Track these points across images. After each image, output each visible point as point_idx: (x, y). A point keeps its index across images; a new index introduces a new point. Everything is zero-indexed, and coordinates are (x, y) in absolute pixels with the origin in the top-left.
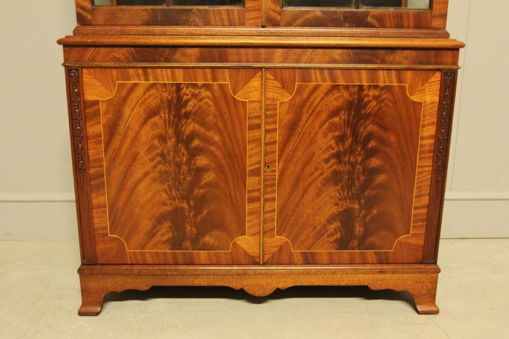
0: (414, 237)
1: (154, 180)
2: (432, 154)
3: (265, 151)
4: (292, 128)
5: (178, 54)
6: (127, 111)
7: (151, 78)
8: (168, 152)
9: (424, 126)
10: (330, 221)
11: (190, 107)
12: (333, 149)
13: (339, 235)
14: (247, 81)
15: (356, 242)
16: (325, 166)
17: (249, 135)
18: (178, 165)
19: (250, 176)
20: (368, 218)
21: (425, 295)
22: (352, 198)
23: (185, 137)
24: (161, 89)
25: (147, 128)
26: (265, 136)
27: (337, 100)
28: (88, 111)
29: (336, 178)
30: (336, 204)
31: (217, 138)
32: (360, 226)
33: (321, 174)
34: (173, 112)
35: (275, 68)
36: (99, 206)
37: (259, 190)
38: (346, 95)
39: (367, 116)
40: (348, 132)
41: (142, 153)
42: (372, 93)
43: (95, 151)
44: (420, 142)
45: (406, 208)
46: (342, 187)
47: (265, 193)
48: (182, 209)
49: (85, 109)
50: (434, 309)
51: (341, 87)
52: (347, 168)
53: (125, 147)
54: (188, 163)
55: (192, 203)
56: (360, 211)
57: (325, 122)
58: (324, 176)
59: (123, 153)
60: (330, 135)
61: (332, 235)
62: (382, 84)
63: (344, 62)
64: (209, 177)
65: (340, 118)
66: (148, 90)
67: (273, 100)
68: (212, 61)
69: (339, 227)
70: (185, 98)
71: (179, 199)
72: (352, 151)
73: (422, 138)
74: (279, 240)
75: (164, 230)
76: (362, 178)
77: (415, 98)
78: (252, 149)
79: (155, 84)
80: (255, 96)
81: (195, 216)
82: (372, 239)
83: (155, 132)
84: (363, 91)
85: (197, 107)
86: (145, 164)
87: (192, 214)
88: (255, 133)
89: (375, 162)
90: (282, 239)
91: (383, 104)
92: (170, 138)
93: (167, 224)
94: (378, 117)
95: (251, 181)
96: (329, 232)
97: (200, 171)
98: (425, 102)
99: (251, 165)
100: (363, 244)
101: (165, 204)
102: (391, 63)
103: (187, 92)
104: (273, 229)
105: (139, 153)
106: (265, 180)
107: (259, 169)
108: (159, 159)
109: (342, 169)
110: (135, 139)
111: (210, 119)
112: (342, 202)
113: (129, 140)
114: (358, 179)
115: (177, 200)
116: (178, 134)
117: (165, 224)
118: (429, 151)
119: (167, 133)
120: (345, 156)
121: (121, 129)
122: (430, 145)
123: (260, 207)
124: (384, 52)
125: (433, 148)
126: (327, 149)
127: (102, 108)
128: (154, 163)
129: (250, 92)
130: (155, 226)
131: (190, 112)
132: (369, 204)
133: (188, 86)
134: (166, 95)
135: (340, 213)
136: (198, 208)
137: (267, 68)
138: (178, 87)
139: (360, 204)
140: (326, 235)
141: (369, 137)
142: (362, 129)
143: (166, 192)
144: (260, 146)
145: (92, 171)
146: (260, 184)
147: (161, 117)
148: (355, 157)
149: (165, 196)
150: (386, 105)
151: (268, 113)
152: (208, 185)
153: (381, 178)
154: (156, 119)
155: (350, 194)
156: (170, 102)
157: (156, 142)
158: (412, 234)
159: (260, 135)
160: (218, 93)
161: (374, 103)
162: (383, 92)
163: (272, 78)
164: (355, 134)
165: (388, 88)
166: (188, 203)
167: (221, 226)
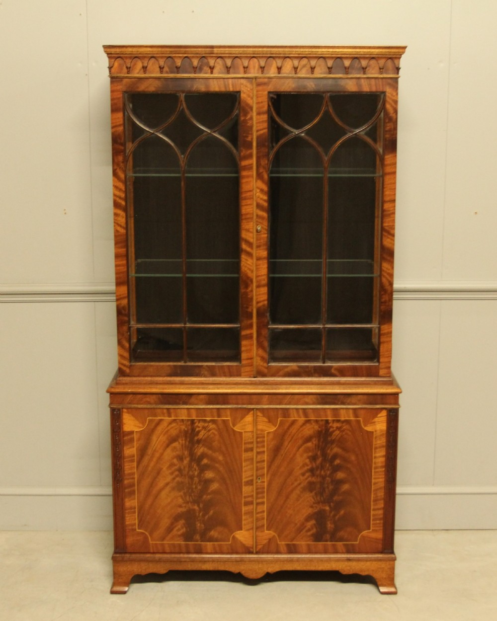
0: (375, 533)
1: (173, 489)
2: (384, 469)
3: (257, 467)
4: (276, 450)
5: (193, 399)
6: (154, 438)
7: (173, 415)
8: (184, 467)
9: (376, 448)
10: (308, 519)
11: (201, 435)
12: (307, 465)
13: (314, 530)
14: (242, 418)
15: (328, 536)
16: (302, 478)
17: (245, 455)
18: (192, 478)
19: (245, 485)
20: (337, 517)
21: (385, 578)
22: (324, 502)
23: (197, 457)
24: (179, 423)
25: (169, 450)
26: (256, 457)
27: (309, 430)
28: (126, 438)
29: (311, 487)
30: (312, 507)
31: (221, 458)
32: (330, 523)
33: (300, 484)
34: (188, 440)
35: (263, 409)
36: (131, 508)
37: (252, 496)
38: (316, 427)
39: (332, 442)
40: (319, 453)
41: (164, 469)
42: (335, 425)
43: (129, 468)
44: (374, 461)
45: (366, 511)
46: (316, 494)
47: (257, 498)
48: (194, 510)
49: (123, 437)
50: (394, 590)
51: (312, 422)
52: (319, 479)
53: (152, 464)
54: (199, 475)
55: (201, 505)
56: (330, 512)
57: (301, 446)
58: (302, 485)
59: (150, 468)
60: (305, 455)
61: (309, 530)
62: (343, 419)
63: (314, 404)
64: (215, 486)
65: (312, 443)
66: (170, 423)
67: (262, 430)
68: (218, 404)
69: (315, 524)
70: (197, 429)
71: (191, 503)
72: (322, 467)
73: (375, 457)
74: (267, 534)
75: (179, 526)
76: (331, 487)
77: (369, 428)
78: (247, 466)
79: (175, 420)
80: (249, 428)
81: (204, 516)
82: (341, 534)
83: (174, 453)
84: (329, 423)
85: (206, 436)
86: (166, 477)
87: (201, 514)
88: (249, 454)
89: (340, 475)
90: (270, 534)
91: (344, 433)
92: (185, 458)
93: (182, 522)
94: (341, 442)
95: (246, 490)
96: (307, 528)
97: (208, 482)
98: (375, 431)
99: (246, 478)
100: (333, 538)
101: (180, 506)
102: (349, 404)
103: (199, 425)
104: (263, 526)
105: (162, 469)
106: (257, 489)
107: (252, 480)
108: (177, 473)
109: (315, 481)
110: (160, 458)
111: (215, 444)
112: (316, 505)
113: (155, 460)
114: (328, 487)
116: (192, 454)
117: (181, 521)
118: (382, 467)
119: (184, 454)
120: (317, 470)
121: (150, 451)
122: (382, 462)
123: (253, 509)
124: (343, 396)
125: (384, 464)
126: (304, 466)
127: (135, 436)
128: (174, 476)
129: (245, 425)
130: (172, 524)
131: (201, 439)
132: (338, 506)
133: (199, 421)
134: (183, 427)
135: (315, 513)
136: (206, 509)
137: (256, 409)
138: (193, 422)
139: (330, 506)
140: (304, 531)
141: (335, 456)
142: (329, 451)
143: (181, 497)
144: (252, 464)
145: (126, 482)
146: (253, 491)
147: (179, 443)
148: (325, 472)
149: (180, 501)
150: (346, 434)
151: (258, 440)
152: (214, 492)
153: (346, 487)
154: (175, 444)
155: (322, 498)
156: (186, 432)
157: (175, 461)
158: (373, 530)
159: (253, 455)
160: (221, 426)
161: (337, 432)
162: (344, 424)
163: (261, 415)
164: (324, 455)
165: (347, 422)
166: (198, 506)
167: (223, 523)
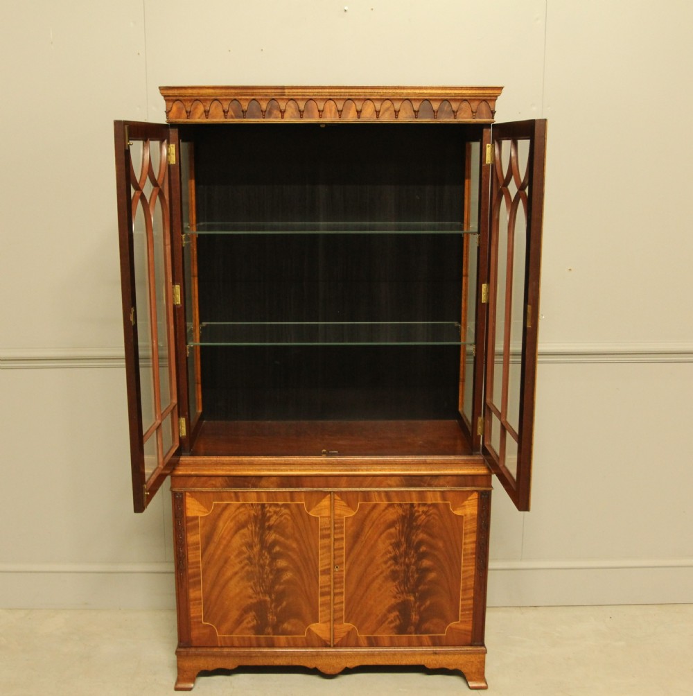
0: (463, 624)
1: (242, 579)
2: (474, 556)
3: (334, 555)
4: (356, 537)
5: (263, 482)
6: (221, 524)
7: (241, 499)
8: (254, 556)
9: (466, 534)
10: (390, 610)
11: (272, 521)
12: (390, 553)
13: (398, 622)
14: (318, 501)
15: (412, 628)
16: (384, 566)
17: (321, 542)
18: (262, 567)
19: (322, 574)
20: (422, 608)
21: (475, 673)
22: (409, 592)
23: (268, 545)
24: (248, 508)
25: (237, 537)
26: (334, 544)
27: (392, 515)
28: (189, 524)
29: (394, 576)
30: (395, 597)
31: (295, 545)
32: (415, 615)
33: (382, 573)
34: (258, 526)
35: (341, 492)
36: (196, 600)
37: (329, 586)
38: (400, 512)
39: (418, 527)
40: (403, 540)
41: (232, 557)
42: (421, 509)
43: (193, 556)
44: (463, 547)
45: (454, 601)
46: (399, 583)
47: (334, 588)
48: (265, 601)
49: (187, 523)
50: (483, 685)
51: (396, 506)
52: (403, 567)
53: (219, 552)
54: (270, 564)
55: (273, 597)
56: (415, 602)
57: (384, 532)
58: (384, 574)
59: (216, 557)
60: (388, 542)
61: (392, 622)
62: (429, 502)
63: (398, 486)
64: (288, 576)
65: (396, 529)
66: (238, 508)
67: (340, 515)
68: (291, 487)
69: (397, 616)
70: (268, 515)
71: (262, 593)
72: (406, 554)
73: (465, 544)
74: (345, 627)
75: (250, 619)
76: (416, 576)
77: (458, 512)
78: (323, 554)
79: (244, 504)
80: (326, 513)
81: (276, 607)
82: (427, 625)
83: (243, 541)
84: (414, 508)
85: (278, 521)
86: (234, 566)
87: (273, 606)
88: (326, 541)
89: (426, 563)
90: (349, 626)
91: (431, 518)
92: (255, 546)
93: (252, 614)
94: (427, 528)
95: (322, 579)
96: (389, 620)
97: (280, 571)
98: (465, 515)
99: (322, 567)
100: (418, 630)
101: (250, 597)
102: (436, 486)
103: (270, 510)
104: (341, 618)
105: (229, 557)
106: (334, 578)
107: (329, 569)
108: (246, 561)
109: (398, 569)
110: (227, 546)
111: (289, 530)
112: (399, 595)
113: (222, 547)
114: (413, 576)
115: (261, 594)
116: (262, 542)
117: (251, 613)
118: (472, 554)
119: (253, 541)
120: (401, 558)
121: (216, 539)
122: (472, 549)
123: (330, 600)
124: (429, 478)
125: (474, 551)
126: (386, 553)
127: (200, 522)
128: (242, 565)
129: (321, 509)
130: (241, 616)
131: (273, 525)
132: (422, 597)
133: (270, 505)
134: (253, 512)
135: (398, 604)
136: (278, 601)
137: (334, 492)
138: (263, 506)
139: (415, 597)
140: (387, 622)
141: (420, 543)
142: (414, 537)
143: (252, 588)
144: (330, 552)
145: (190, 571)
146: (330, 581)
147: (248, 529)
148: (409, 559)
149: (250, 591)
150: (434, 518)
151: (336, 525)
152: (288, 582)
153: (432, 575)
154: (244, 531)
155: (406, 588)
156: (256, 517)
157: (244, 549)
158: (461, 621)
159: (330, 542)
160: (295, 510)
161: (423, 517)
162: (431, 508)
163: (339, 498)
164: (408, 540)
165: (435, 505)
166: (270, 597)
167: (298, 615)
